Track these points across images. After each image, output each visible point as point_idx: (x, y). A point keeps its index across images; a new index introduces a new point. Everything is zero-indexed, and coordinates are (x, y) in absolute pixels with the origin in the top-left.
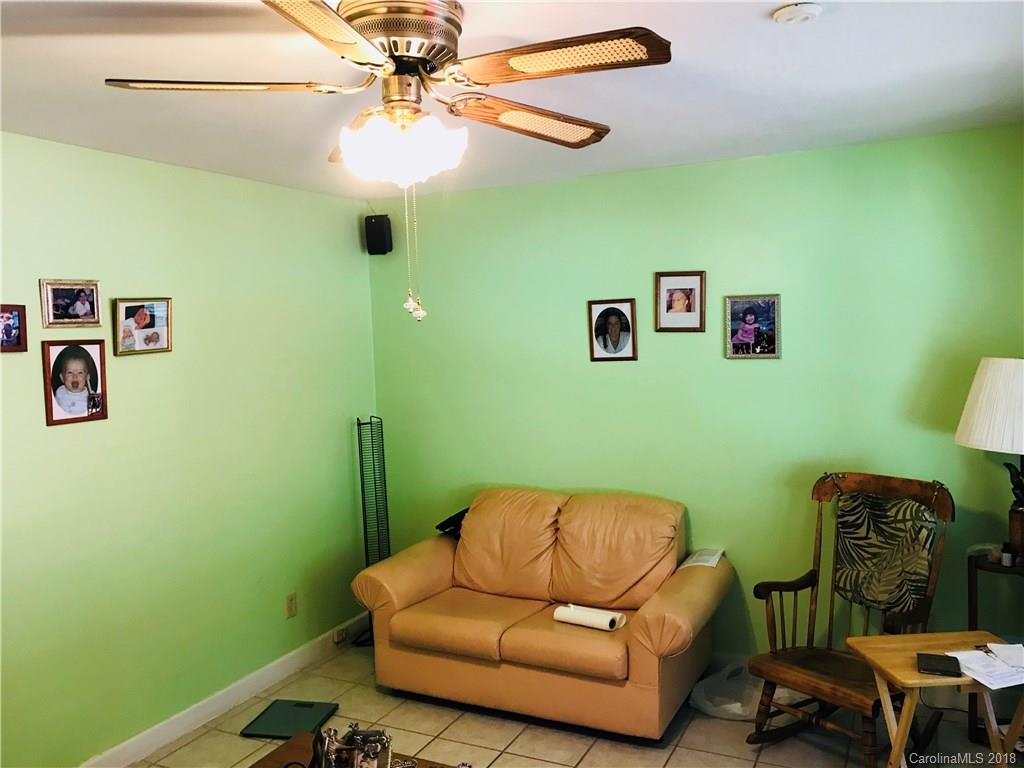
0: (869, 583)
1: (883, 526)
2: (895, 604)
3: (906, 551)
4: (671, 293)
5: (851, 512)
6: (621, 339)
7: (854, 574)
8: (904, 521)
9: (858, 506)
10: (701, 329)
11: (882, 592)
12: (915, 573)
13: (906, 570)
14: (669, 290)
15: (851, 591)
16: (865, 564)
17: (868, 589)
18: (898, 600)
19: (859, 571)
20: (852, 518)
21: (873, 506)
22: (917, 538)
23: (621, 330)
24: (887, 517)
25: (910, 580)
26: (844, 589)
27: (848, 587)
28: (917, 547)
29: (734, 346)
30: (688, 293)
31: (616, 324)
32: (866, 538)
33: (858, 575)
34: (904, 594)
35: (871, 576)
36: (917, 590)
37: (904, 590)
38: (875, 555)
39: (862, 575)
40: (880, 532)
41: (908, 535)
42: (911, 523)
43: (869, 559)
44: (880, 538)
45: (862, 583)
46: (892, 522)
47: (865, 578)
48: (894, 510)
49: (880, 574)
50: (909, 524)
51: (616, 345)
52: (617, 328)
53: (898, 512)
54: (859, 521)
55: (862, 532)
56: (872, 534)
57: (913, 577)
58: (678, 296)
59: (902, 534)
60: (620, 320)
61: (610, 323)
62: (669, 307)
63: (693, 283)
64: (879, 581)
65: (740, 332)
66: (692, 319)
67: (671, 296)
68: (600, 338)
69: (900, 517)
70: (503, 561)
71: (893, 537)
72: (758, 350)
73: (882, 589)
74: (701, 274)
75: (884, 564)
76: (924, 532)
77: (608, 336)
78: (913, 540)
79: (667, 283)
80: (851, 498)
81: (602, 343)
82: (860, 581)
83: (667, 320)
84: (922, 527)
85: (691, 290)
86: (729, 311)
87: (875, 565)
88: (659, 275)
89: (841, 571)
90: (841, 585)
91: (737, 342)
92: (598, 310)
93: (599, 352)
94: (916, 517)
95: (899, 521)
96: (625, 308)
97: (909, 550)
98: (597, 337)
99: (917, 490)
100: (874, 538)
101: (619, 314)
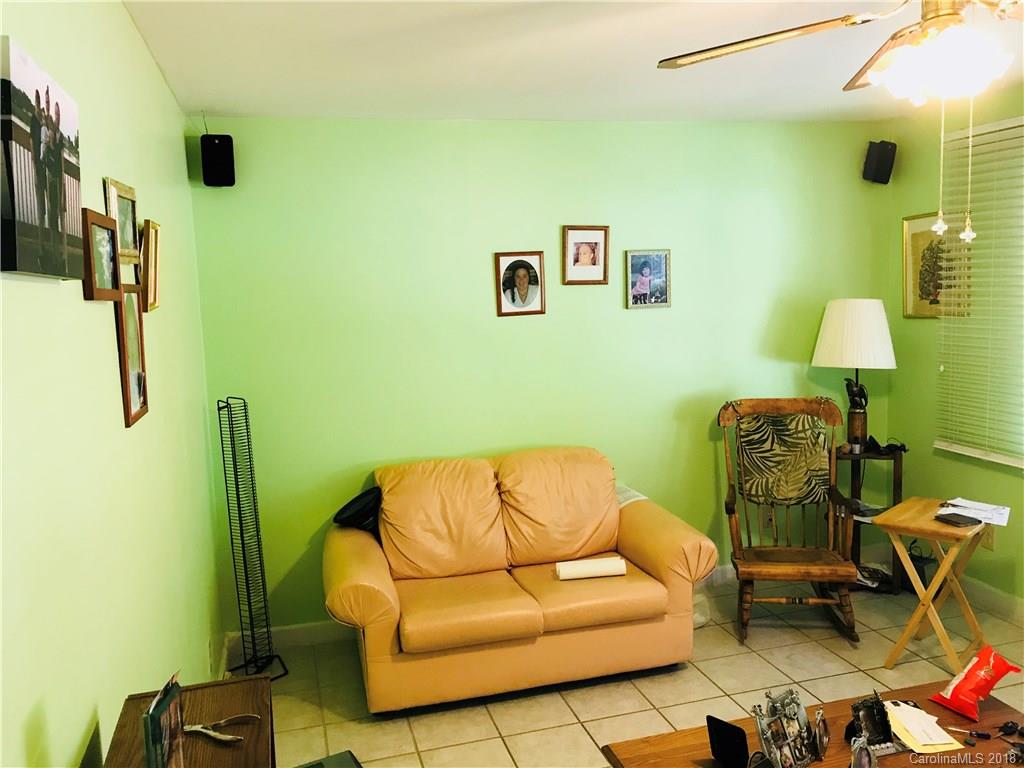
0: (778, 486)
1: (786, 438)
2: (806, 497)
3: (808, 454)
4: (578, 246)
5: (756, 432)
6: (530, 291)
7: (764, 480)
8: (804, 431)
9: (763, 425)
10: (605, 281)
11: (792, 490)
12: (820, 470)
13: (812, 468)
14: (576, 244)
15: (763, 495)
16: (773, 472)
17: (778, 491)
18: (809, 493)
19: (767, 479)
20: (757, 436)
21: (774, 423)
22: (817, 443)
23: (530, 283)
24: (788, 430)
25: (817, 476)
26: (757, 495)
27: (760, 493)
28: (818, 450)
29: (634, 297)
30: (593, 247)
31: (525, 276)
32: (771, 450)
33: (767, 482)
34: (814, 488)
35: (779, 481)
36: (825, 482)
37: (813, 485)
38: (779, 463)
39: (771, 480)
40: (784, 443)
41: (809, 441)
42: (810, 431)
43: (775, 467)
44: (783, 448)
45: (772, 487)
46: (794, 433)
47: (774, 482)
48: (794, 423)
49: (787, 475)
50: (809, 433)
51: (524, 299)
52: (526, 280)
53: (797, 424)
54: (765, 437)
55: (767, 446)
56: (775, 446)
57: (819, 473)
58: (585, 249)
59: (804, 442)
60: (529, 273)
61: (518, 276)
62: (576, 261)
63: (597, 237)
64: (787, 482)
65: (638, 284)
66: (596, 273)
67: (578, 249)
68: (508, 292)
69: (800, 428)
70: (453, 540)
71: (796, 445)
72: (653, 300)
73: (791, 488)
74: (605, 229)
75: (789, 468)
76: (822, 437)
77: (516, 290)
78: (814, 445)
79: (574, 237)
80: (754, 419)
81: (510, 297)
82: (770, 486)
83: (573, 273)
84: (819, 433)
85: (596, 243)
86: (629, 265)
87: (779, 470)
88: (565, 229)
89: (751, 482)
90: (753, 492)
91: (635, 293)
92: (505, 262)
93: (507, 306)
94: (814, 426)
95: (800, 432)
96: (533, 261)
97: (811, 453)
98: (504, 291)
99: (803, 405)
100: (777, 449)
101: (528, 267)
